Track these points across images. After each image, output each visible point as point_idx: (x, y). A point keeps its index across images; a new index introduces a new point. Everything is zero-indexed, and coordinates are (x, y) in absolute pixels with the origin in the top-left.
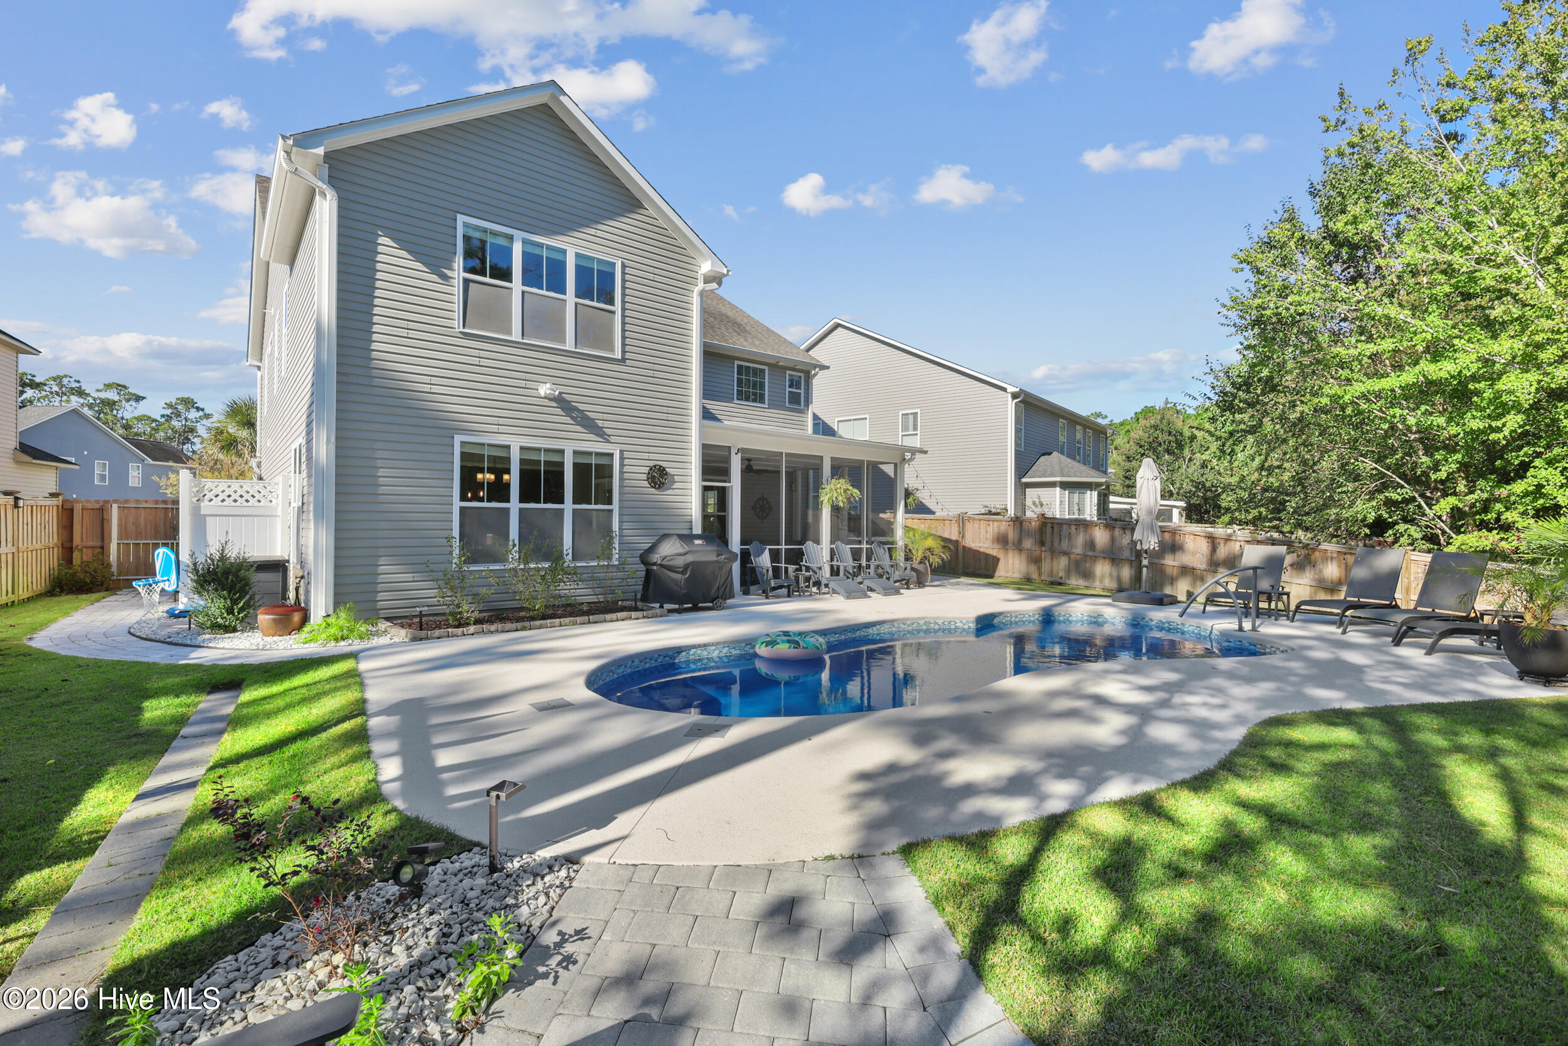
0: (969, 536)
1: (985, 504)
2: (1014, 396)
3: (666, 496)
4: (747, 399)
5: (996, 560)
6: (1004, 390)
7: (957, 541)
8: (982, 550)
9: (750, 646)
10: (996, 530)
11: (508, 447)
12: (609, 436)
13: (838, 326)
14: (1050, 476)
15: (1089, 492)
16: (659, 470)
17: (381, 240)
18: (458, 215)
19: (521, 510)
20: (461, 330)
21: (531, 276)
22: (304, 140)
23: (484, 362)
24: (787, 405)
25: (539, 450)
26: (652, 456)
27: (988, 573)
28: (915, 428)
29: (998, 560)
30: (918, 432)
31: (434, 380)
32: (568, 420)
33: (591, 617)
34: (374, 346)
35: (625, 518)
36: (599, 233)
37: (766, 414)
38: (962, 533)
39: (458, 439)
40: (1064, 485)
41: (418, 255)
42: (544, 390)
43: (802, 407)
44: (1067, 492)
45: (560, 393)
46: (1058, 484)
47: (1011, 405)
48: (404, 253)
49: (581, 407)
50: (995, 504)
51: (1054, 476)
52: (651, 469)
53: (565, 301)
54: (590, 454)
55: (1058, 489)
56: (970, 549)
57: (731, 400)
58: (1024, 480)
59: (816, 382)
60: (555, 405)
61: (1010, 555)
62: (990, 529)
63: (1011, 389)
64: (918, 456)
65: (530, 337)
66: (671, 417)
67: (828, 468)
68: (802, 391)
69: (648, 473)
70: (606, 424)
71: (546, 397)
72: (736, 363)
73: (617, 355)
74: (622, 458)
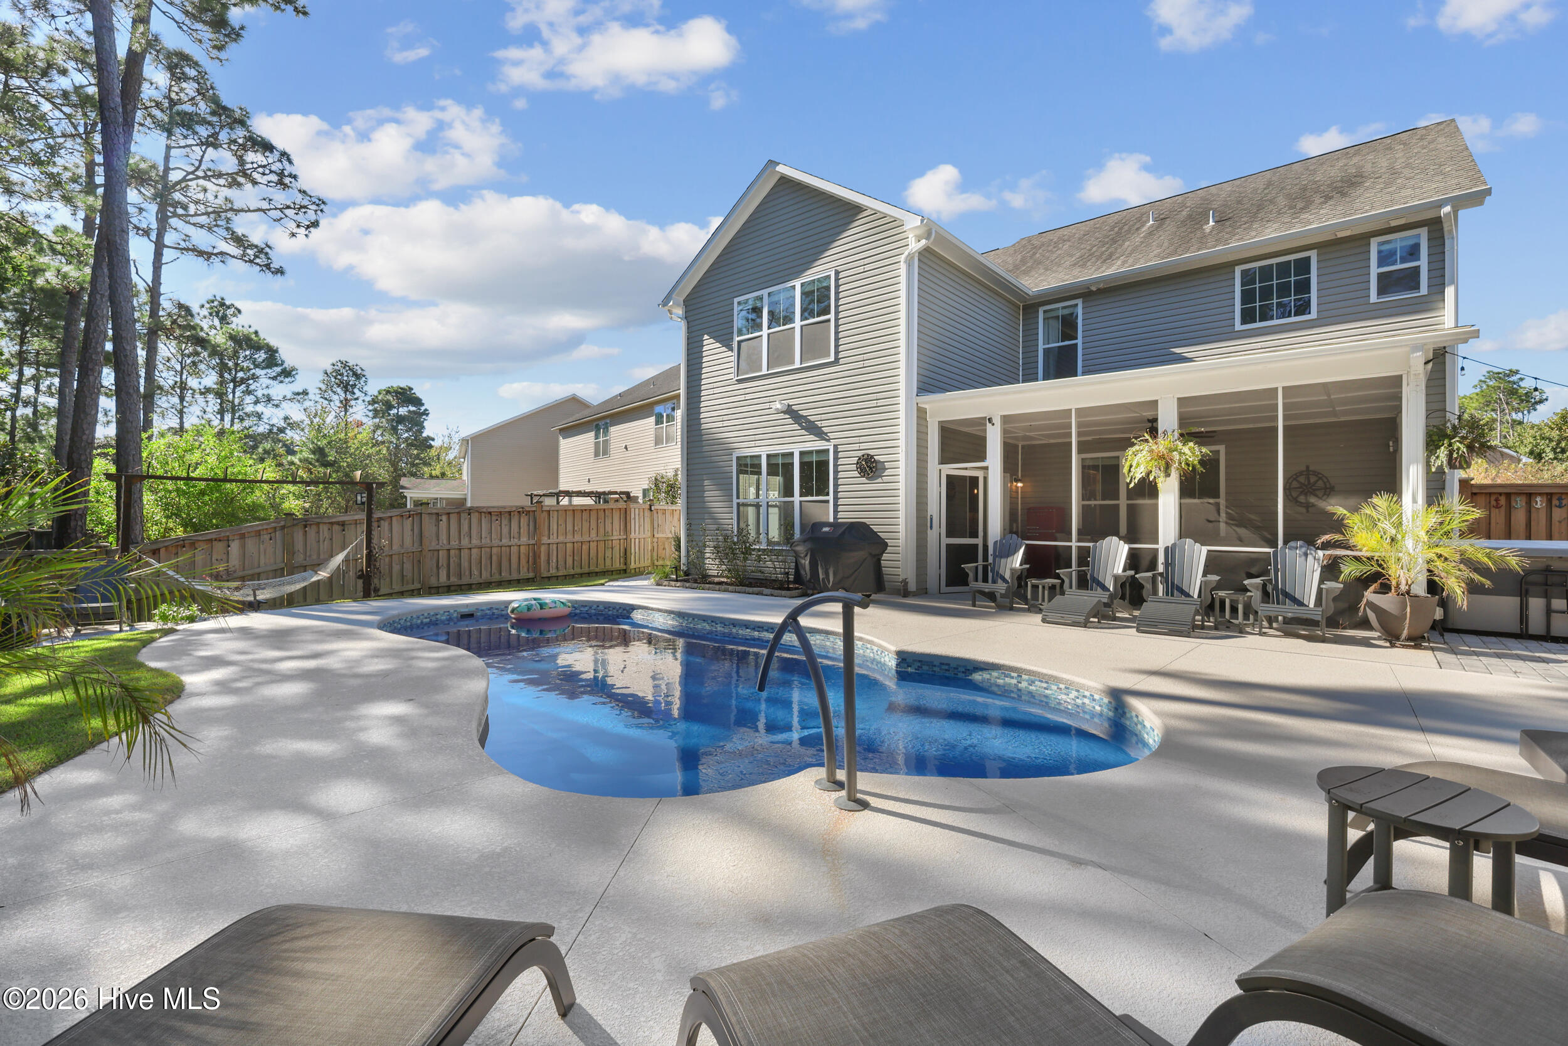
3: (876, 484)
4: (1266, 317)
11: (760, 456)
12: (826, 434)
16: (868, 458)
17: (704, 338)
18: (735, 299)
19: (767, 503)
20: (736, 378)
21: (774, 320)
22: (666, 301)
23: (747, 397)
24: (1374, 299)
25: (778, 455)
26: (861, 446)
31: (725, 418)
32: (796, 426)
34: (701, 405)
35: (840, 508)
39: (735, 455)
41: (719, 338)
42: (779, 406)
43: (1424, 292)
45: (788, 405)
48: (713, 340)
49: (805, 413)
52: (861, 459)
53: (794, 328)
54: (812, 452)
60: (787, 416)
65: (773, 368)
66: (880, 403)
67: (1168, 419)
68: (1423, 263)
69: (857, 463)
70: (824, 423)
71: (778, 412)
72: (1238, 270)
73: (832, 359)
74: (836, 452)
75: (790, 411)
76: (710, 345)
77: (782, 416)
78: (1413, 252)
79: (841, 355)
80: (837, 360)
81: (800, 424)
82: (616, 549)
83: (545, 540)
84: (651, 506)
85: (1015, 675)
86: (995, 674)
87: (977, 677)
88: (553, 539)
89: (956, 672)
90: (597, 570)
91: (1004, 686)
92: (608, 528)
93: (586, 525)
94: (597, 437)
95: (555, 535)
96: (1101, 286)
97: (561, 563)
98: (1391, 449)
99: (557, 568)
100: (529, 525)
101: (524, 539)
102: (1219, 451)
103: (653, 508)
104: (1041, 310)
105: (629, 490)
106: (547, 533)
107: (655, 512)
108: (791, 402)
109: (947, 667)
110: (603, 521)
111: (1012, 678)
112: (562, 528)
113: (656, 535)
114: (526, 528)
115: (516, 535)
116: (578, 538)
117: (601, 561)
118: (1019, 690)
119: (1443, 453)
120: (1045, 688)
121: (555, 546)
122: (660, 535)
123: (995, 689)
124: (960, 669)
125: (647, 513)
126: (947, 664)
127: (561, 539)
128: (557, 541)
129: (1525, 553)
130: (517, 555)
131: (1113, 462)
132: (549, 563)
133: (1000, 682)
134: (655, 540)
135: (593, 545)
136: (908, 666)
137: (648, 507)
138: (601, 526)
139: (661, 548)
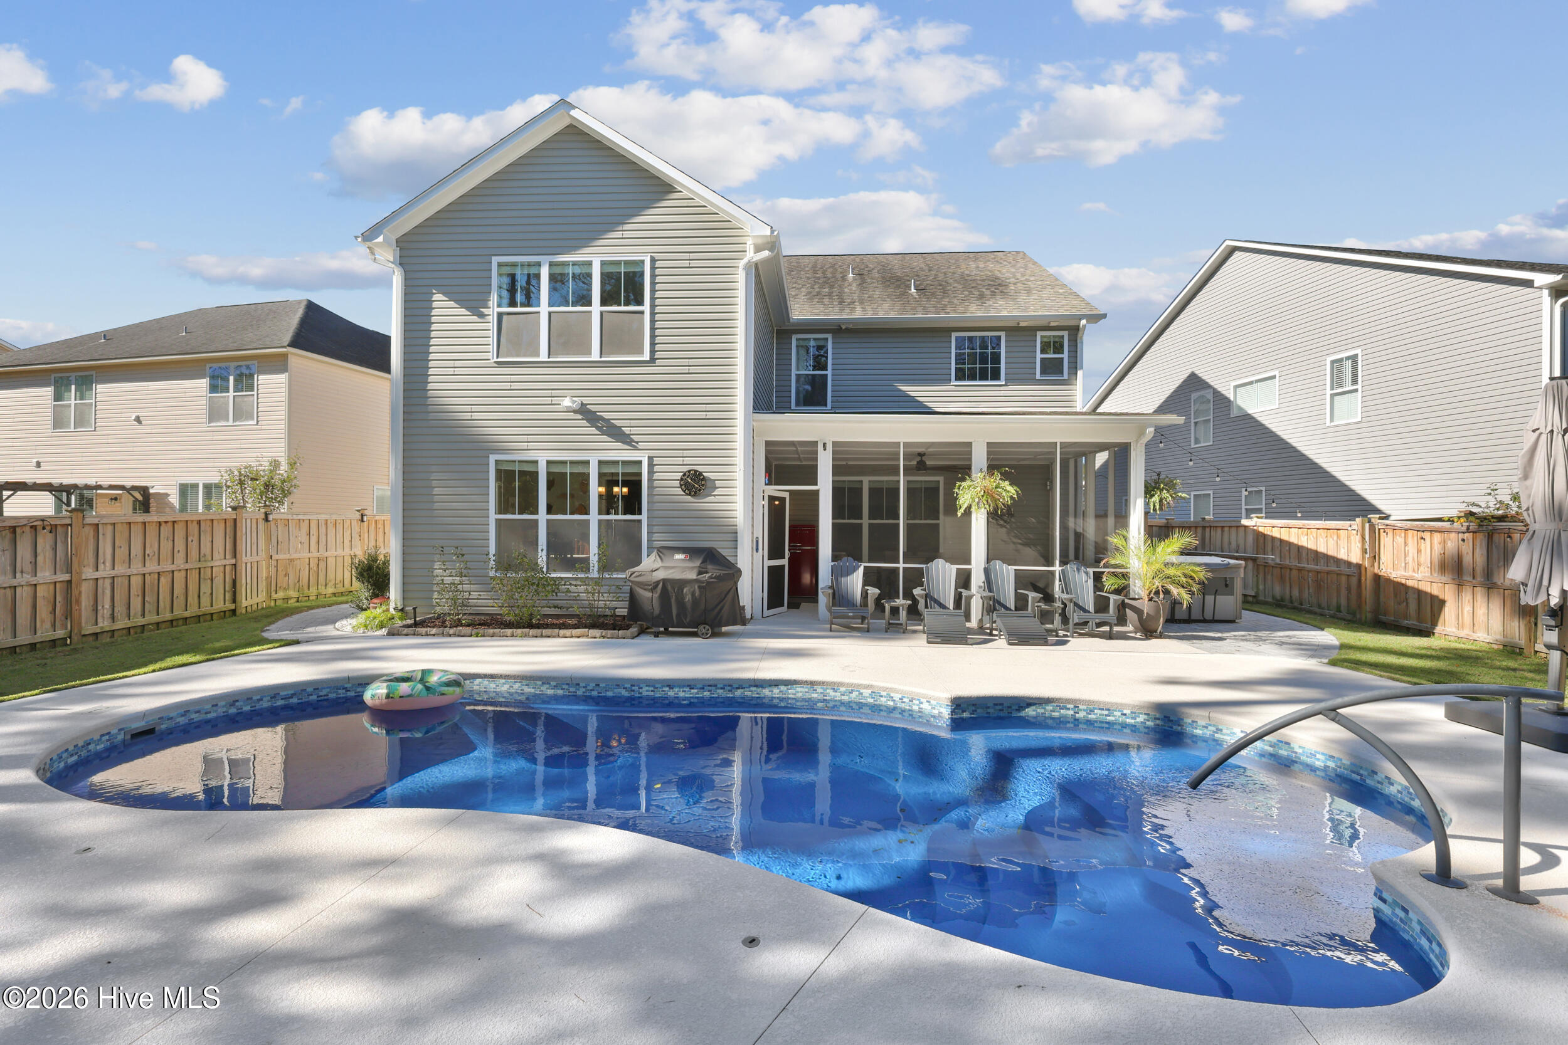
0: (1386, 557)
3: (707, 503)
4: (972, 377)
5: (1438, 604)
6: (1529, 284)
7: (1359, 566)
8: (1410, 583)
9: (547, 686)
10: (1437, 548)
11: (536, 462)
12: (637, 442)
13: (1233, 250)
16: (695, 475)
17: (435, 297)
18: (493, 257)
19: (548, 521)
20: (495, 360)
21: (558, 295)
22: (368, 236)
23: (515, 386)
24: (1038, 376)
25: (564, 462)
26: (685, 461)
27: (1423, 626)
28: (1355, 381)
29: (1442, 602)
30: (1359, 387)
31: (474, 408)
32: (593, 430)
33: (544, 631)
34: (430, 387)
35: (655, 529)
36: (627, 234)
37: (1002, 393)
38: (1374, 552)
39: (493, 458)
41: (462, 302)
42: (567, 402)
43: (1066, 376)
45: (582, 404)
48: (452, 304)
49: (606, 416)
52: (684, 475)
53: (591, 312)
54: (617, 462)
56: (1388, 581)
57: (945, 380)
59: (1087, 339)
60: (580, 417)
61: (1467, 596)
62: (1426, 546)
63: (1545, 279)
65: (557, 354)
66: (710, 415)
67: (979, 458)
68: (1065, 356)
69: (682, 479)
70: (634, 430)
71: (569, 410)
72: (954, 335)
73: (646, 356)
74: (651, 465)
75: (584, 412)
76: (443, 308)
77: (572, 415)
78: (1059, 348)
79: (658, 355)
80: (653, 360)
81: (598, 428)
82: (218, 581)
83: (89, 573)
84: (266, 514)
85: (1071, 706)
86: (1049, 708)
87: (1030, 712)
88: (105, 571)
89: (1010, 710)
90: (187, 614)
91: (1060, 718)
92: (206, 549)
93: (166, 546)
94: (58, 397)
95: (108, 564)
96: (851, 326)
97: (120, 609)
98: (1048, 488)
99: (113, 618)
100: (55, 549)
101: (45, 575)
102: (939, 481)
103: (271, 517)
104: (794, 337)
105: (148, 484)
106: (92, 560)
107: (272, 523)
108: (586, 400)
109: (1000, 707)
110: (196, 539)
111: (1069, 709)
112: (122, 553)
113: (275, 557)
114: (49, 554)
115: (28, 568)
116: (152, 567)
117: (193, 599)
118: (1076, 720)
119: (1156, 499)
120: (1109, 716)
121: (108, 582)
122: (281, 556)
123: (1050, 722)
124: (1013, 708)
125: (262, 524)
126: (1002, 704)
127: (120, 569)
128: (113, 573)
129: (1209, 567)
130: (30, 601)
131: (857, 486)
132: (96, 611)
133: (1056, 714)
134: (274, 563)
135: (179, 577)
136: (964, 711)
137: (263, 516)
138: (193, 546)
139: (281, 574)
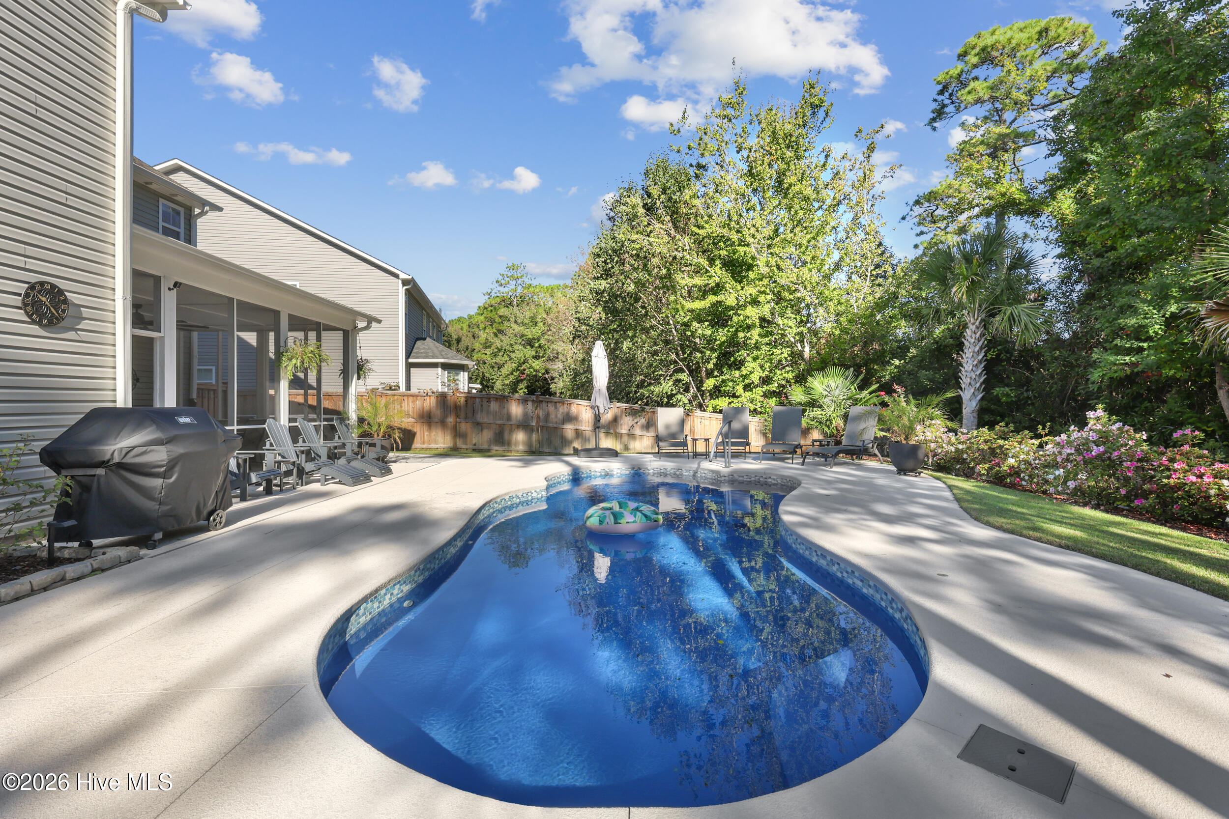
1: (383, 381)
2: (405, 282)
3: (64, 342)
6: (396, 276)
14: (433, 358)
15: (462, 373)
16: (49, 292)
26: (32, 264)
40: (445, 366)
44: (446, 372)
46: (440, 365)
47: (401, 291)
50: (391, 380)
51: (437, 358)
52: (32, 288)
55: (440, 369)
58: (410, 360)
59: (201, 223)
63: (403, 276)
64: (374, 324)
